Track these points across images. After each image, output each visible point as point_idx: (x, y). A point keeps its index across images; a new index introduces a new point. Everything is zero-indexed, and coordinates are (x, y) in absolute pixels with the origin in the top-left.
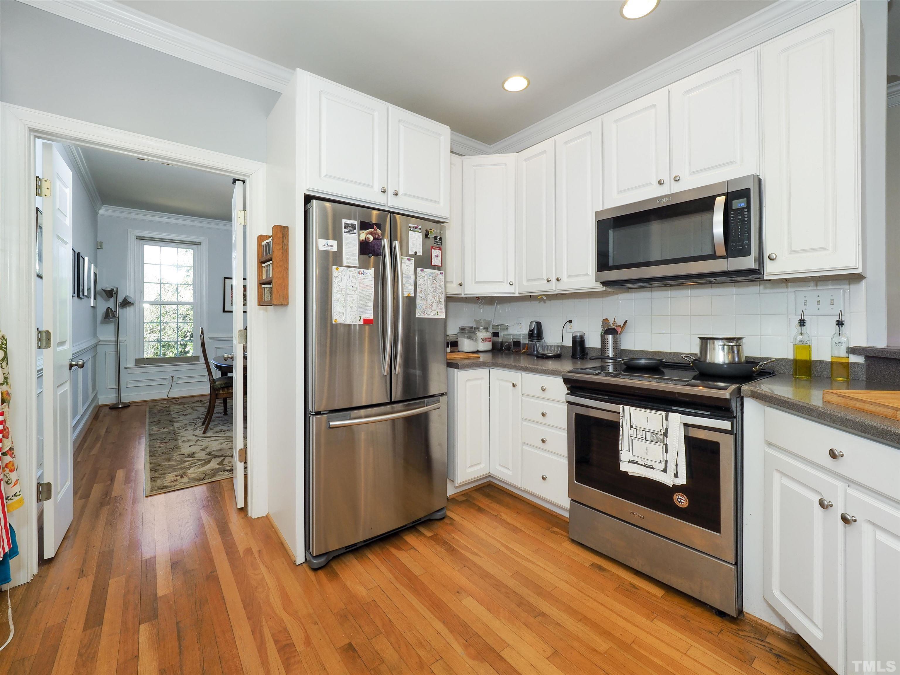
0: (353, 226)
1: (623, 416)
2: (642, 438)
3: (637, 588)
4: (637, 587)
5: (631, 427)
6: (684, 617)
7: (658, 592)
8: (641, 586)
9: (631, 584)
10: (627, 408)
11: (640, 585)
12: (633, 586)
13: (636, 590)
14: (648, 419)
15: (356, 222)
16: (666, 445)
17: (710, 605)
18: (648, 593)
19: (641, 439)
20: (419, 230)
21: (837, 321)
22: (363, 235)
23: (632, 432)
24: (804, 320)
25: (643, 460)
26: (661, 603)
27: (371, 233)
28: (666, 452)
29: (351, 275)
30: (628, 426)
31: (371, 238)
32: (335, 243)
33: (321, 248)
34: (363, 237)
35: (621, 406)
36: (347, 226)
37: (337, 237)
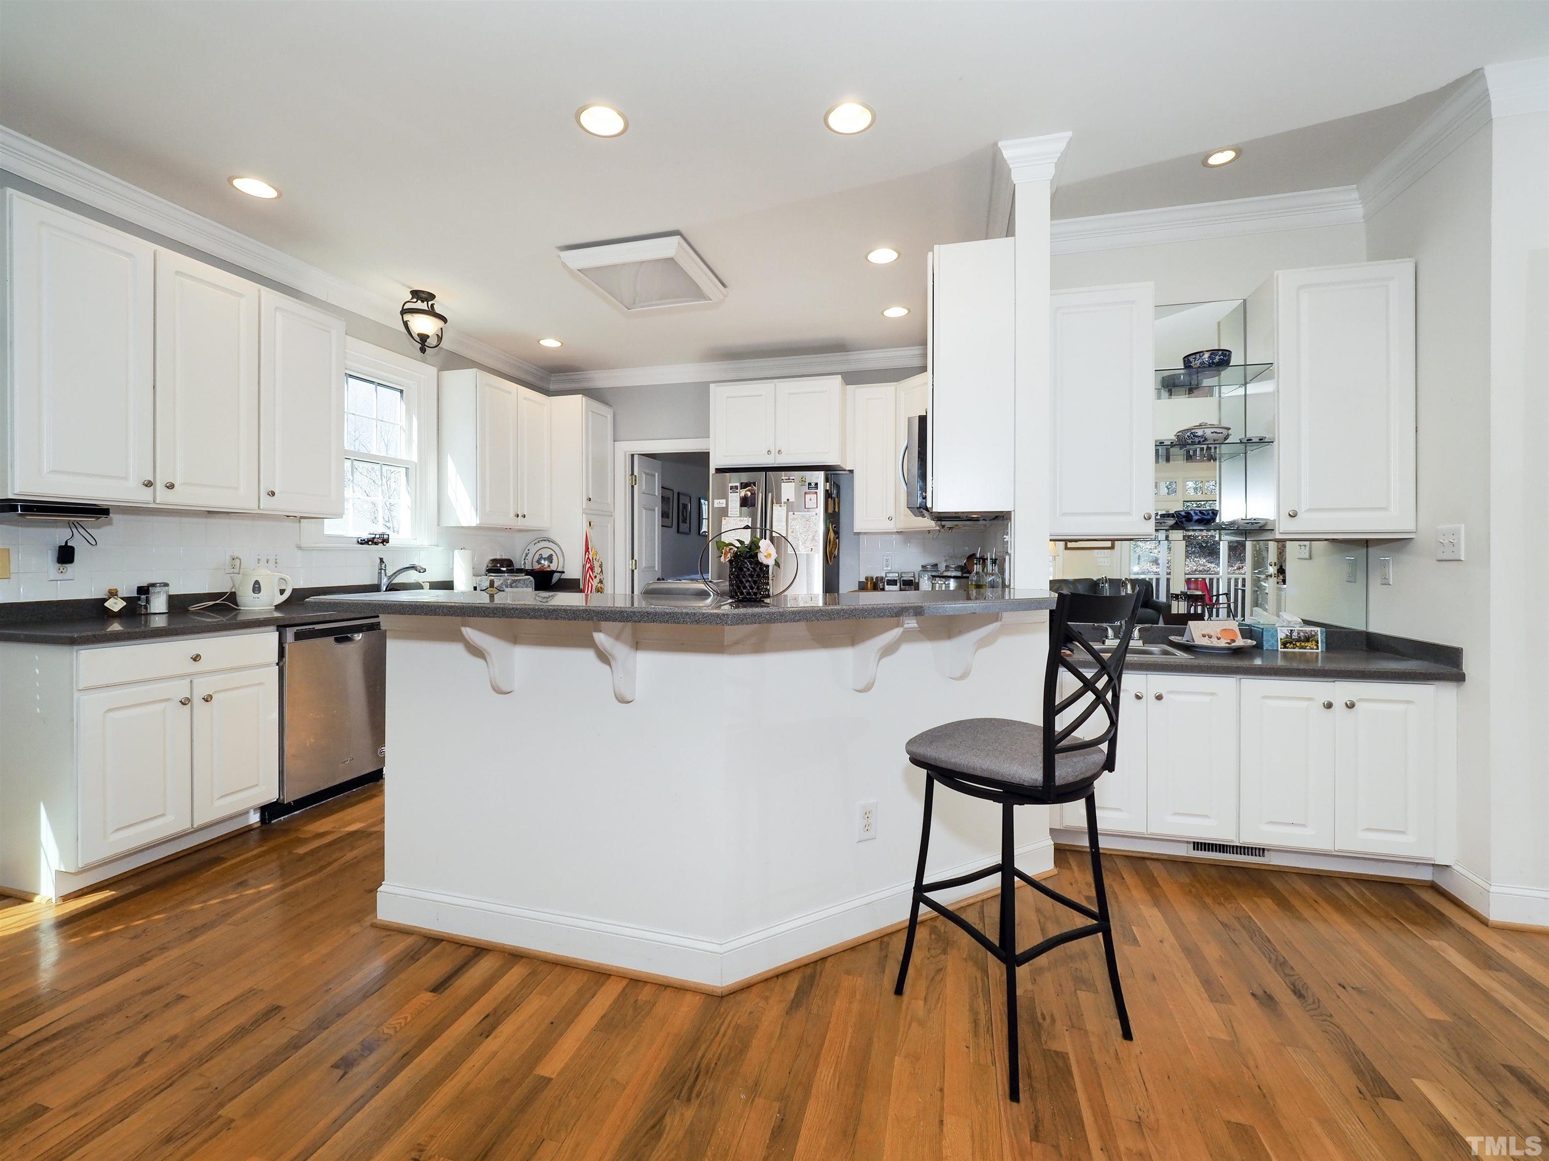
0: (736, 487)
15: (738, 484)
20: (792, 481)
22: (743, 493)
27: (749, 490)
29: (735, 522)
31: (749, 494)
32: (724, 501)
33: (716, 506)
34: (743, 494)
36: (732, 488)
37: (724, 496)
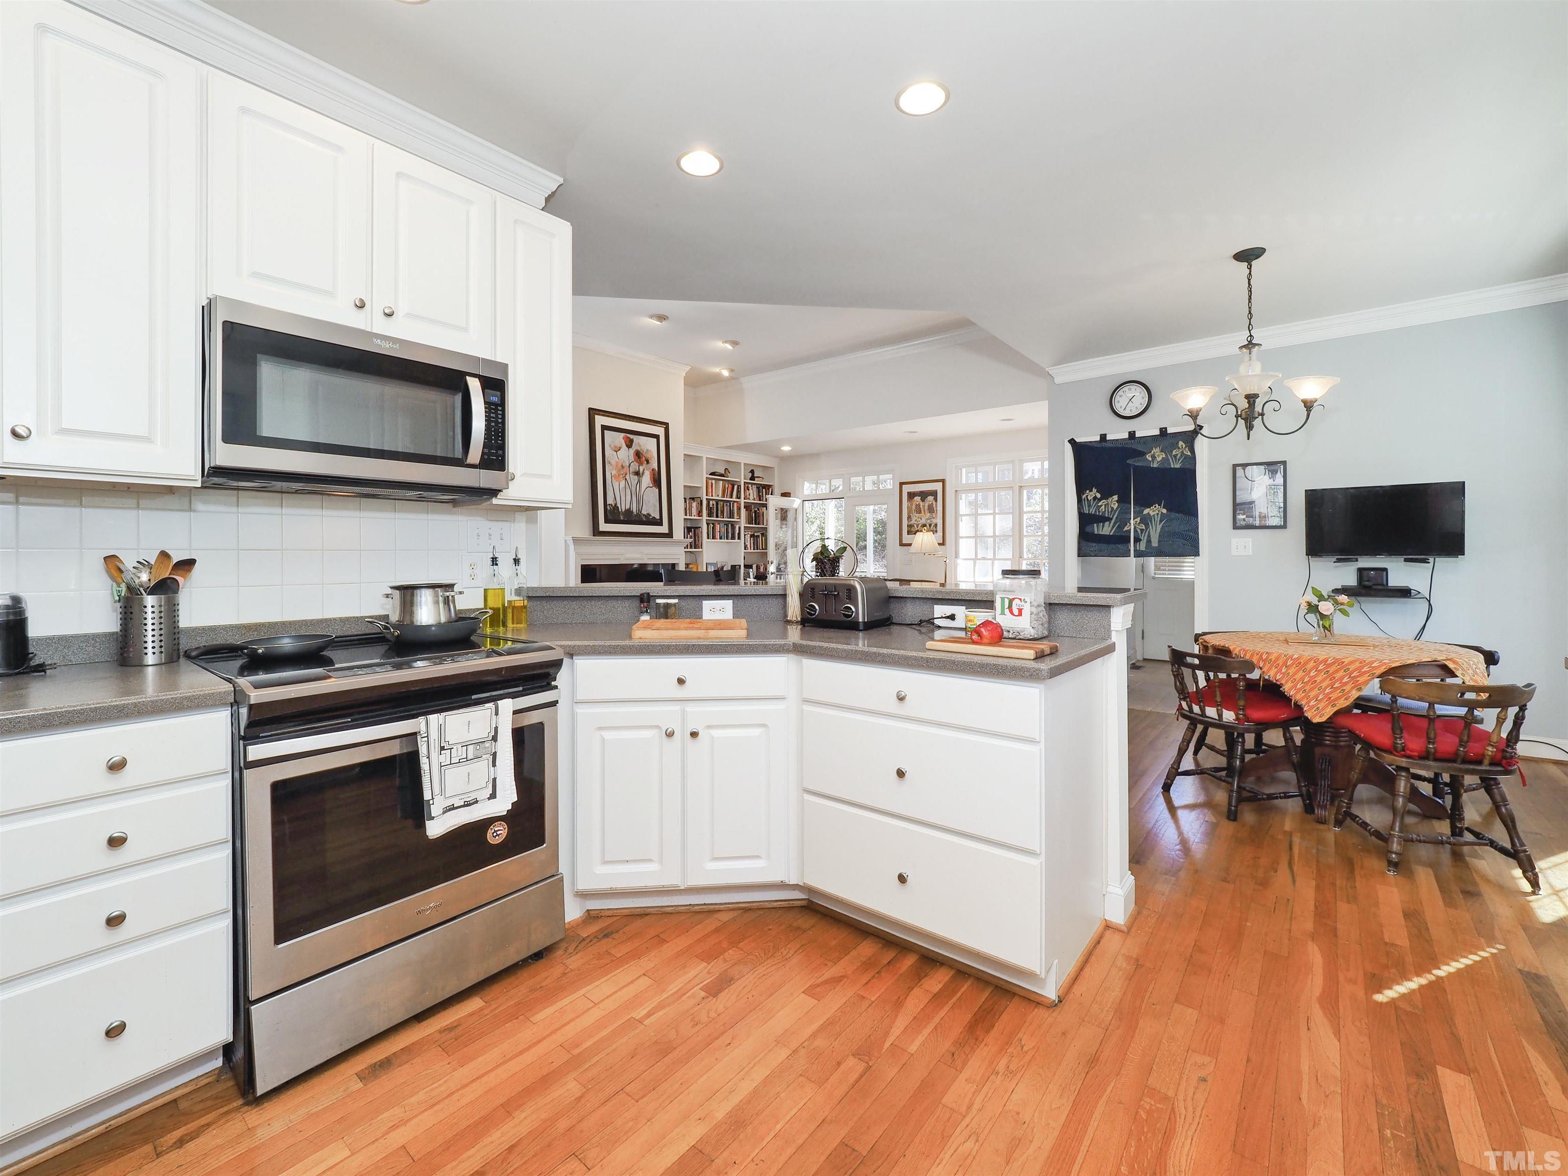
1: (427, 736)
2: (461, 761)
3: (456, 1027)
4: (454, 1025)
5: (442, 748)
6: (533, 990)
7: (474, 1004)
8: (454, 1019)
9: (441, 1031)
10: (433, 718)
11: (451, 1021)
12: (450, 1029)
13: (460, 1028)
14: (469, 724)
16: (494, 755)
17: (521, 961)
18: (471, 1015)
19: (459, 762)
21: (515, 560)
23: (445, 758)
24: (496, 558)
25: (460, 797)
26: (500, 1006)
28: (494, 765)
30: (438, 749)
35: (422, 719)
